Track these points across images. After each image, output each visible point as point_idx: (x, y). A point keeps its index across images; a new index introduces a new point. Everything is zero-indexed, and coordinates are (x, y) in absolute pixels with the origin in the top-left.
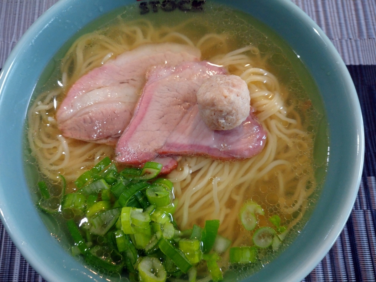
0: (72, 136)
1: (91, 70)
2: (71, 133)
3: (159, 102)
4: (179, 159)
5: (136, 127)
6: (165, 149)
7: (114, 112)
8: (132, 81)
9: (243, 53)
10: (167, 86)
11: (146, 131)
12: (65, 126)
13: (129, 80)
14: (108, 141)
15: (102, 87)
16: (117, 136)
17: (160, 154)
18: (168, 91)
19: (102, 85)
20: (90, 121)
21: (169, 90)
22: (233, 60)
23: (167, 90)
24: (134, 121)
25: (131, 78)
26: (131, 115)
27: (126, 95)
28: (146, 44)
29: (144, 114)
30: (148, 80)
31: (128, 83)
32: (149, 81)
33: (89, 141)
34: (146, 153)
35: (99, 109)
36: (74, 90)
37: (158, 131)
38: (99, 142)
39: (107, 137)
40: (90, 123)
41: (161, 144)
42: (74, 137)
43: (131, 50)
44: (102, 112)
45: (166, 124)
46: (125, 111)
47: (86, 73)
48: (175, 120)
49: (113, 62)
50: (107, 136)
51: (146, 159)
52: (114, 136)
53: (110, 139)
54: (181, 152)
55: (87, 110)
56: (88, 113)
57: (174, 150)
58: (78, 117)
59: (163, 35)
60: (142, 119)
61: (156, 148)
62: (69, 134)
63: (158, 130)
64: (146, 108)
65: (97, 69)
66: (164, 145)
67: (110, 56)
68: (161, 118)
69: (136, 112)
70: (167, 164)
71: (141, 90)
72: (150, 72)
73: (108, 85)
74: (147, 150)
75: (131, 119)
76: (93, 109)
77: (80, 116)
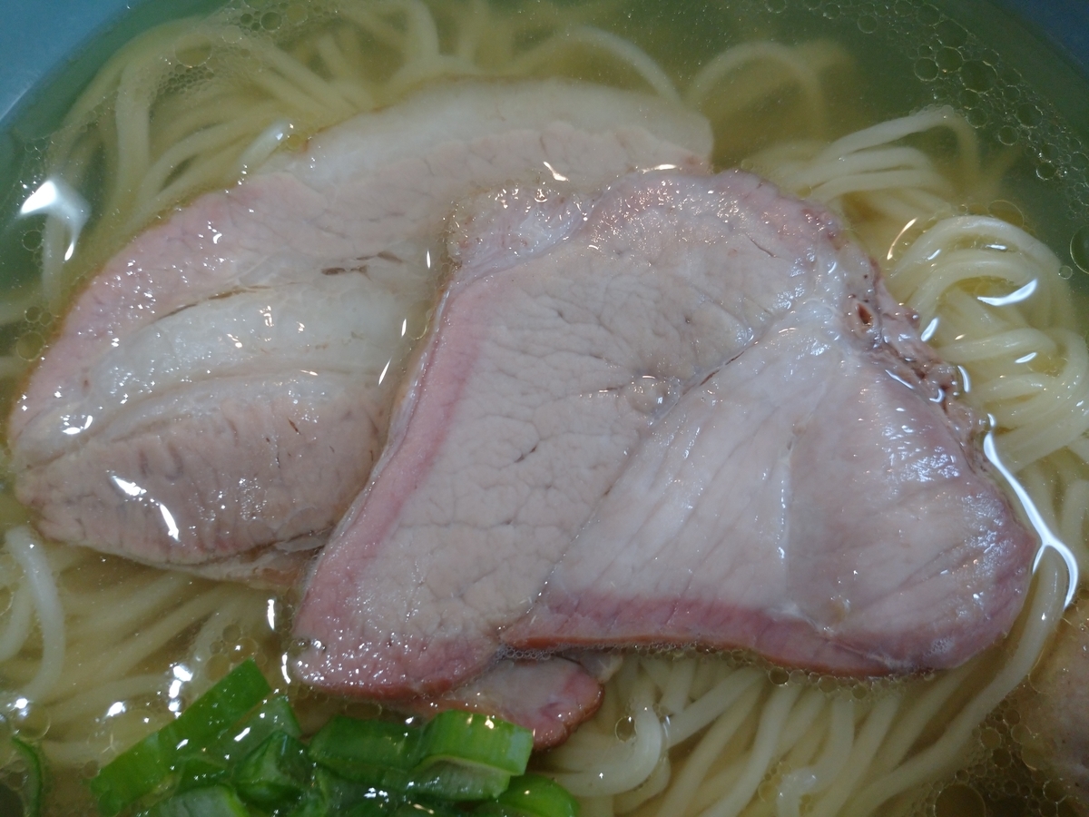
0: (84, 534)
1: (186, 200)
2: (79, 521)
3: (514, 376)
4: (608, 669)
5: (396, 508)
6: (544, 624)
7: (292, 424)
8: (383, 263)
9: (910, 140)
10: (553, 297)
11: (447, 525)
12: (51, 487)
13: (366, 258)
14: (259, 572)
15: (237, 292)
16: (307, 545)
17: (516, 649)
18: (560, 321)
19: (237, 283)
20: (170, 465)
21: (561, 315)
22: (867, 172)
23: (555, 314)
24: (390, 472)
25: (381, 247)
26: (379, 435)
27: (353, 335)
28: (452, 81)
29: (438, 439)
30: (459, 265)
31: (362, 270)
32: (464, 266)
33: (168, 566)
34: (447, 645)
35: (214, 410)
36: (100, 303)
37: (510, 527)
38: (212, 572)
39: (254, 552)
40: (171, 478)
41: (523, 596)
42: (91, 542)
43: (379, 109)
44: (233, 427)
45: (548, 487)
46: (348, 415)
47: (160, 219)
48: (594, 467)
49: (293, 166)
50: (252, 544)
51: (445, 675)
52: (290, 548)
53: (266, 560)
54: (623, 641)
55: (158, 411)
56: (160, 425)
57: (586, 629)
58: (114, 441)
59: (528, 40)
60: (428, 462)
61: (498, 616)
62: (66, 525)
63: (508, 522)
64: (450, 407)
65: (212, 198)
66: (537, 601)
67: (280, 137)
68: (522, 458)
69: (398, 424)
70: (553, 698)
71: (428, 315)
72: (468, 221)
73: (262, 282)
74: (452, 632)
75: (374, 457)
76: (188, 405)
77: (123, 438)
